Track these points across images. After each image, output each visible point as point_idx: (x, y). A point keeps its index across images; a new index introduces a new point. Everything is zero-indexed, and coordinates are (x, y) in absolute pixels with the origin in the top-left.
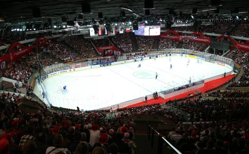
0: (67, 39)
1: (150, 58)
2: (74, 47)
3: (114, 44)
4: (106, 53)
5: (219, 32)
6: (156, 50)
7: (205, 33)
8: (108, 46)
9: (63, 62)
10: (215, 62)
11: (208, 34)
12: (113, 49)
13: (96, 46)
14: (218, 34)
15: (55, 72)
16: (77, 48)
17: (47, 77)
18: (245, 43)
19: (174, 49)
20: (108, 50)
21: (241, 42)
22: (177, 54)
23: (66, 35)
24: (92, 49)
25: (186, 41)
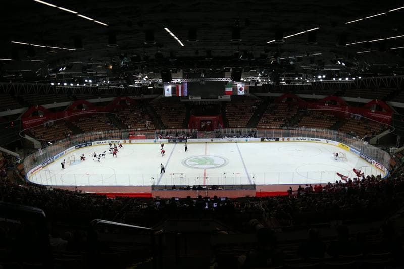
20: (207, 121)
22: (321, 139)
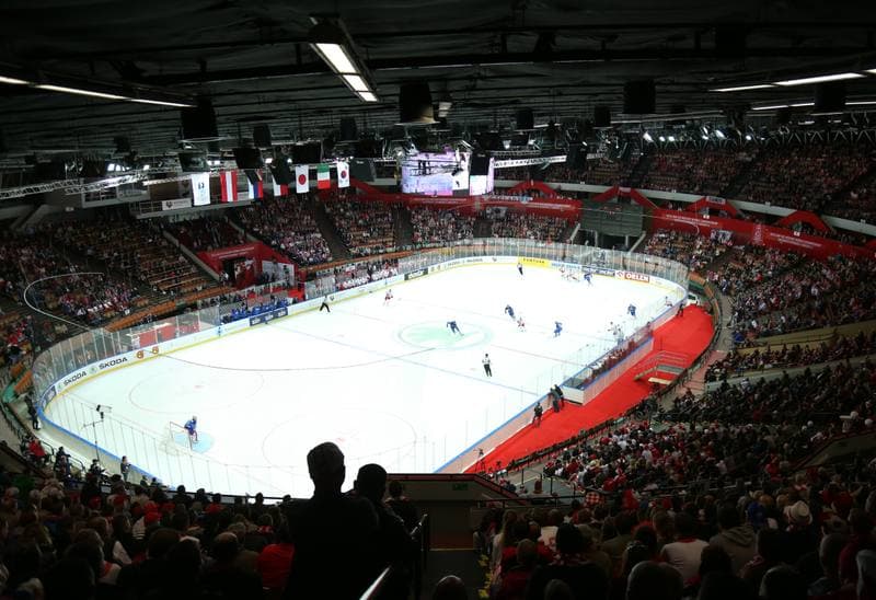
0: (61, 225)
1: (406, 278)
2: (106, 256)
3: (255, 234)
4: (236, 273)
5: (600, 180)
6: (409, 248)
7: (555, 185)
8: (237, 244)
9: (89, 322)
10: (617, 272)
11: (566, 186)
12: (260, 257)
13: (190, 246)
14: (595, 184)
15: (80, 371)
16: (118, 259)
17: (52, 393)
18: (687, 211)
19: (467, 241)
20: (242, 259)
21: (675, 208)
22: (484, 257)
23: (44, 209)
24: (181, 258)
25: (498, 211)
